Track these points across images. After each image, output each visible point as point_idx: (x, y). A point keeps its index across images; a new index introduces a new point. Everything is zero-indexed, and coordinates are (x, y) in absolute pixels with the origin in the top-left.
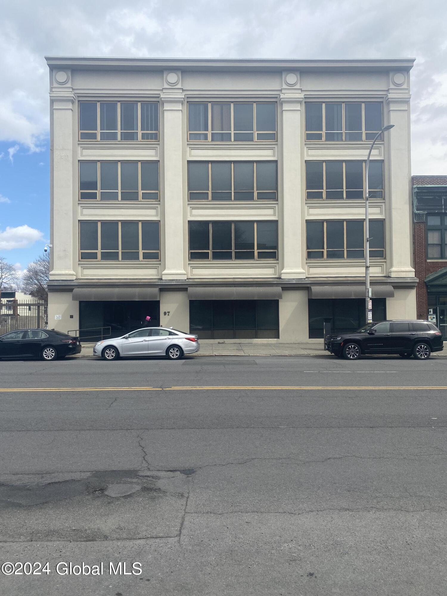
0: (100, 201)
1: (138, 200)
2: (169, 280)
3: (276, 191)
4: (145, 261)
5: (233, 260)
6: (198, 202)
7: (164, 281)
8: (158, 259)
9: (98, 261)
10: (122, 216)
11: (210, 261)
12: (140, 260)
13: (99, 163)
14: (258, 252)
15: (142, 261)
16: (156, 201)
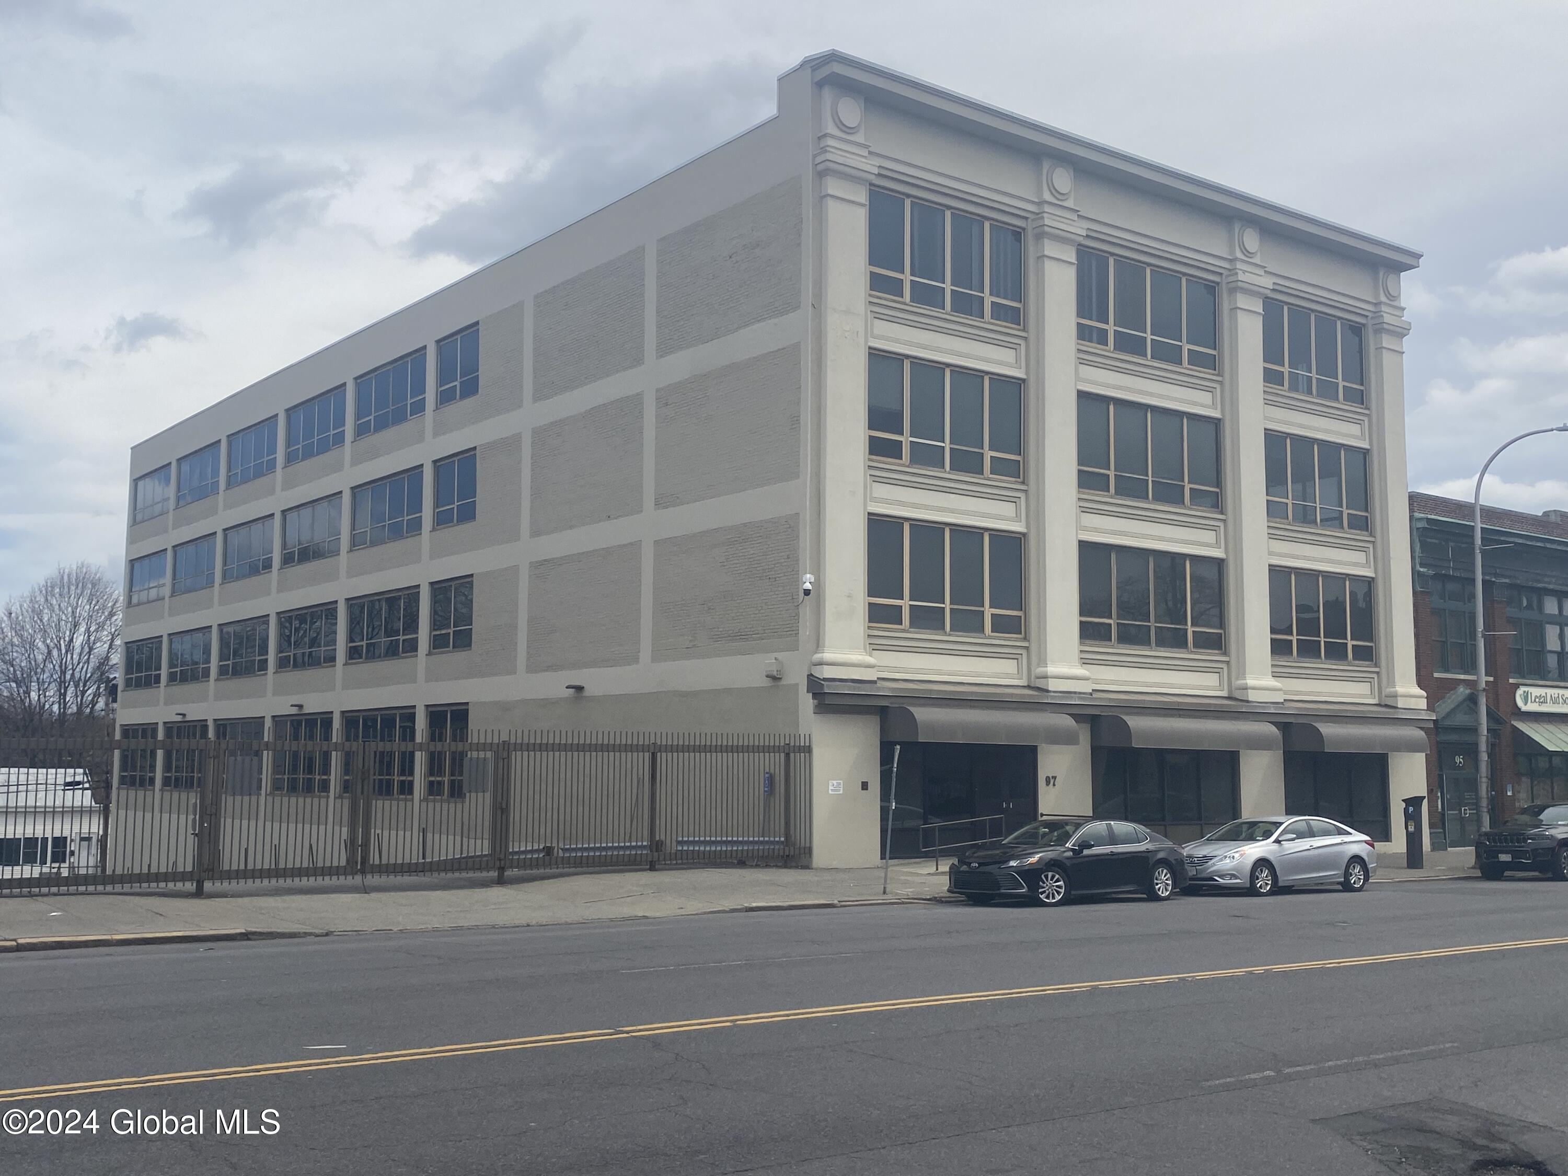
0: (908, 467)
1: (983, 474)
2: (1060, 692)
3: (1217, 490)
4: (999, 638)
5: (1153, 648)
6: (1094, 495)
7: (1052, 694)
8: (1020, 633)
9: (904, 631)
10: (953, 511)
11: (1112, 647)
12: (987, 635)
13: (907, 363)
14: (1193, 632)
15: (990, 637)
16: (1016, 481)
